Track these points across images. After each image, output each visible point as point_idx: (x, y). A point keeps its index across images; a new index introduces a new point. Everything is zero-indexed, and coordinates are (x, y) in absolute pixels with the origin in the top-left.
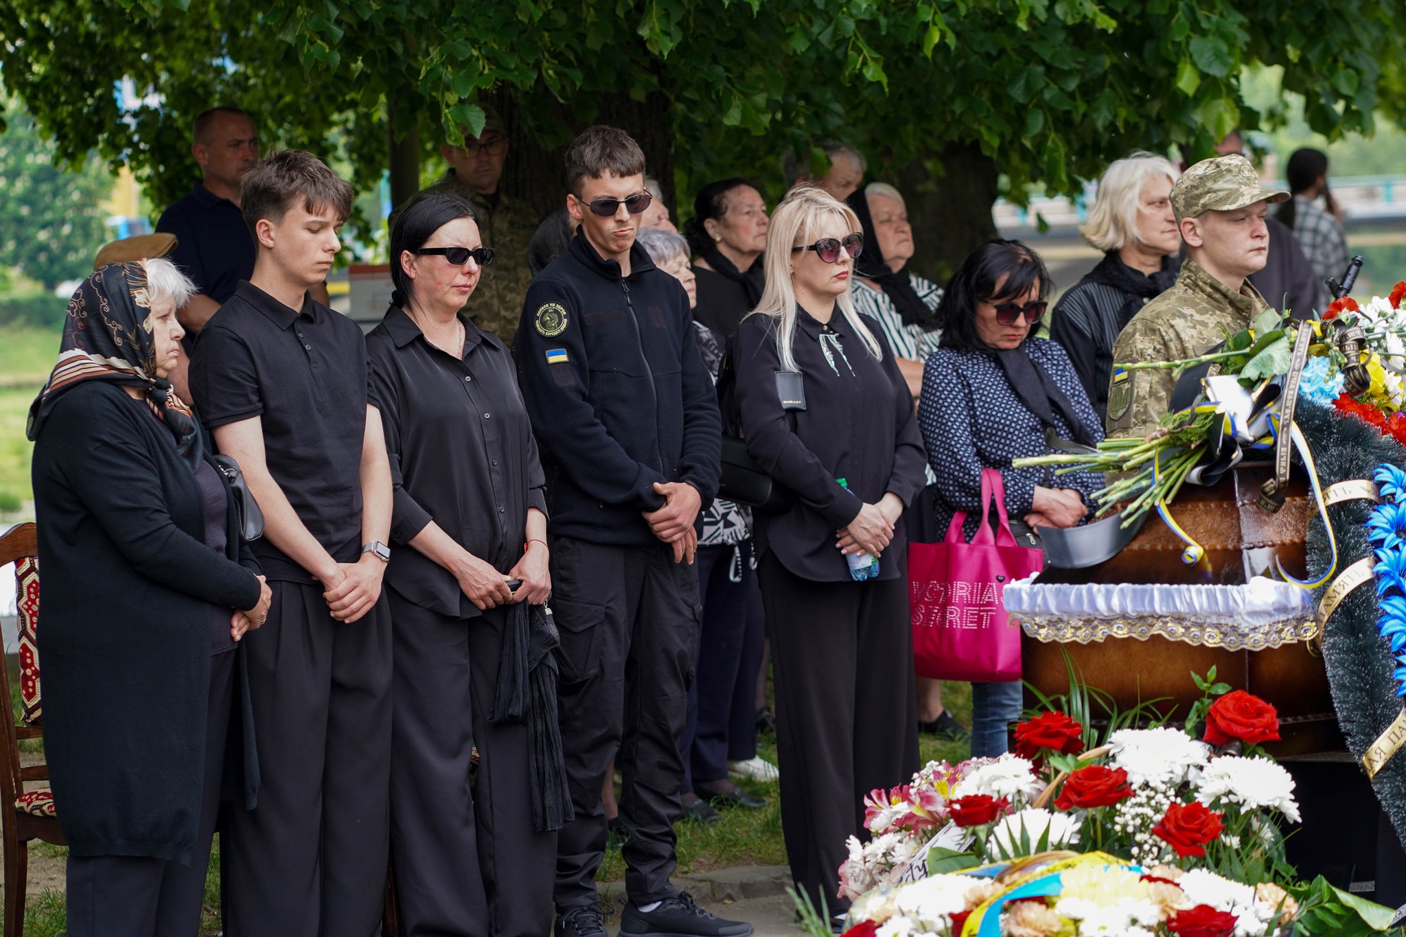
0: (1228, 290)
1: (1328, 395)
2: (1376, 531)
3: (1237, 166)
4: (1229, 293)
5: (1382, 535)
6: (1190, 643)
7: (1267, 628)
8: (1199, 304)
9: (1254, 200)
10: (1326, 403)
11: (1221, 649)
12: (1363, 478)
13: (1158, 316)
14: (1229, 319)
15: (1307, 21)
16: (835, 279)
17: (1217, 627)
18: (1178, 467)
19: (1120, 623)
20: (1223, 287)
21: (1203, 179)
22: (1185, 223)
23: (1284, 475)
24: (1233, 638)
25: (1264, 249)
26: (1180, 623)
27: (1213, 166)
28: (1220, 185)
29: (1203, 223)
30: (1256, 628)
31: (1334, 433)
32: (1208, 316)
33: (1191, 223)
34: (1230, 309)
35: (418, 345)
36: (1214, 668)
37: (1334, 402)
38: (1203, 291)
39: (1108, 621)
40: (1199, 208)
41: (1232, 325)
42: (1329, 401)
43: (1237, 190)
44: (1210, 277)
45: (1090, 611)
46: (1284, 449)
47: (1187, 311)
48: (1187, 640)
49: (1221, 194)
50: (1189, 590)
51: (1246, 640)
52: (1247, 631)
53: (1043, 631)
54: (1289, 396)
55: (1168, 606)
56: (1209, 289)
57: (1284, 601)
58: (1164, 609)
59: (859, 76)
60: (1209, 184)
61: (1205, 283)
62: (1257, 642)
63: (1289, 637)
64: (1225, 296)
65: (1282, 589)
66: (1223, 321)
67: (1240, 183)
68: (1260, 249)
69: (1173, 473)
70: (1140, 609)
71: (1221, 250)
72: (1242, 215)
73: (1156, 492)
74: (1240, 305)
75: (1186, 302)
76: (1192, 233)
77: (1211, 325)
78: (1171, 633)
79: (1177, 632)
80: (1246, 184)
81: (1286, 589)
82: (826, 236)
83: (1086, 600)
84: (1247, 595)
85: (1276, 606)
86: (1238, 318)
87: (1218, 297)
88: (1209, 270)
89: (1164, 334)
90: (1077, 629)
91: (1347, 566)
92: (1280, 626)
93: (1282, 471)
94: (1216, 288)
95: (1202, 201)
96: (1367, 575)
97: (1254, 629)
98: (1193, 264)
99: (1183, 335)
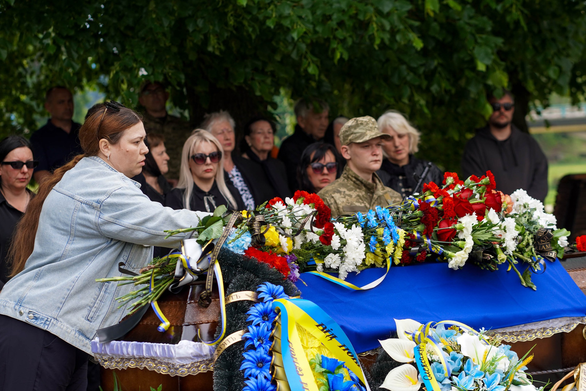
0: (363, 180)
1: (241, 248)
2: (251, 316)
3: (366, 122)
4: (363, 181)
5: (254, 318)
6: (157, 372)
7: (189, 365)
8: (349, 186)
9: (371, 138)
10: (240, 252)
11: (168, 375)
12: (249, 290)
13: (327, 192)
14: (364, 193)
15: (537, 44)
16: (204, 172)
17: (167, 365)
18: (163, 284)
19: (132, 361)
20: (360, 178)
21: (350, 127)
22: (343, 148)
23: (209, 289)
24: (172, 370)
25: (379, 160)
26: (154, 362)
27: (355, 122)
28: (358, 130)
29: (350, 147)
30: (184, 365)
31: (239, 267)
32: (353, 192)
33: (345, 148)
34: (364, 188)
35: (4, 206)
36: (161, 385)
37: (245, 251)
38: (352, 180)
39: (129, 359)
40: (348, 141)
41: (365, 196)
42: (242, 251)
43: (365, 133)
44: (354, 174)
45: (122, 354)
46: (210, 276)
47: (342, 190)
48: (156, 370)
49: (358, 135)
50: (155, 345)
51: (178, 372)
52: (178, 367)
53: (106, 363)
54: (217, 250)
55: (149, 354)
56: (354, 179)
57: (199, 353)
58: (147, 355)
59: (306, 71)
60: (352, 130)
61: (352, 176)
62: (183, 372)
63: (202, 370)
64: (361, 182)
65: (198, 346)
66: (360, 194)
67: (367, 130)
68: (376, 161)
69: (160, 287)
70: (139, 354)
71: (358, 161)
72: (366, 145)
73: (150, 296)
74: (369, 187)
75: (343, 185)
76: (346, 153)
77: (354, 196)
78: (150, 366)
79: (151, 366)
80: (369, 130)
81: (202, 345)
82: (200, 152)
83: (120, 349)
84: (177, 349)
85: (194, 354)
86: (368, 193)
87: (359, 183)
88: (355, 170)
89: (328, 201)
90: (118, 362)
91: (230, 334)
92: (198, 364)
93: (209, 287)
94: (357, 178)
95: (350, 138)
96: (239, 339)
97: (183, 366)
98: (348, 167)
99: (338, 201)
